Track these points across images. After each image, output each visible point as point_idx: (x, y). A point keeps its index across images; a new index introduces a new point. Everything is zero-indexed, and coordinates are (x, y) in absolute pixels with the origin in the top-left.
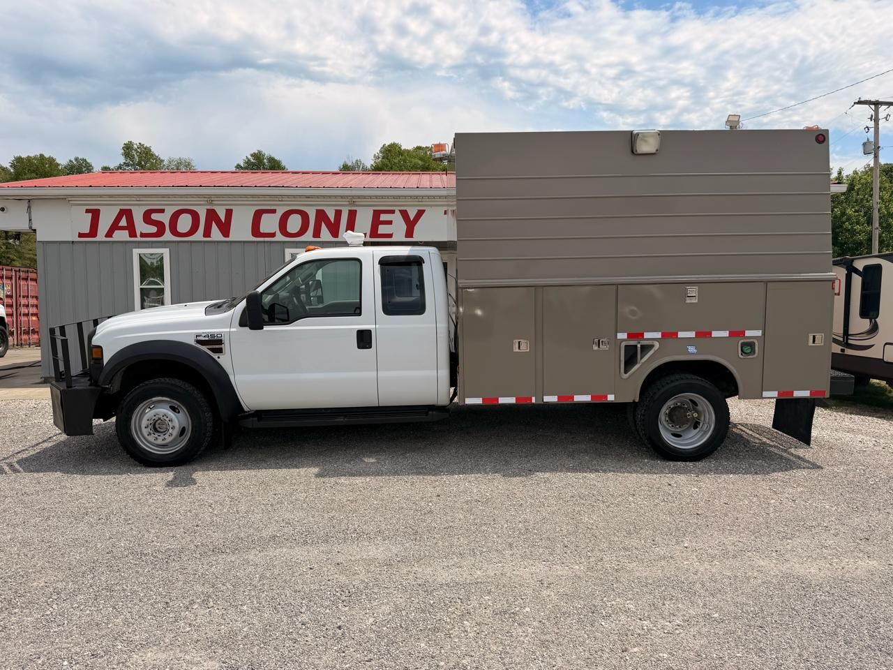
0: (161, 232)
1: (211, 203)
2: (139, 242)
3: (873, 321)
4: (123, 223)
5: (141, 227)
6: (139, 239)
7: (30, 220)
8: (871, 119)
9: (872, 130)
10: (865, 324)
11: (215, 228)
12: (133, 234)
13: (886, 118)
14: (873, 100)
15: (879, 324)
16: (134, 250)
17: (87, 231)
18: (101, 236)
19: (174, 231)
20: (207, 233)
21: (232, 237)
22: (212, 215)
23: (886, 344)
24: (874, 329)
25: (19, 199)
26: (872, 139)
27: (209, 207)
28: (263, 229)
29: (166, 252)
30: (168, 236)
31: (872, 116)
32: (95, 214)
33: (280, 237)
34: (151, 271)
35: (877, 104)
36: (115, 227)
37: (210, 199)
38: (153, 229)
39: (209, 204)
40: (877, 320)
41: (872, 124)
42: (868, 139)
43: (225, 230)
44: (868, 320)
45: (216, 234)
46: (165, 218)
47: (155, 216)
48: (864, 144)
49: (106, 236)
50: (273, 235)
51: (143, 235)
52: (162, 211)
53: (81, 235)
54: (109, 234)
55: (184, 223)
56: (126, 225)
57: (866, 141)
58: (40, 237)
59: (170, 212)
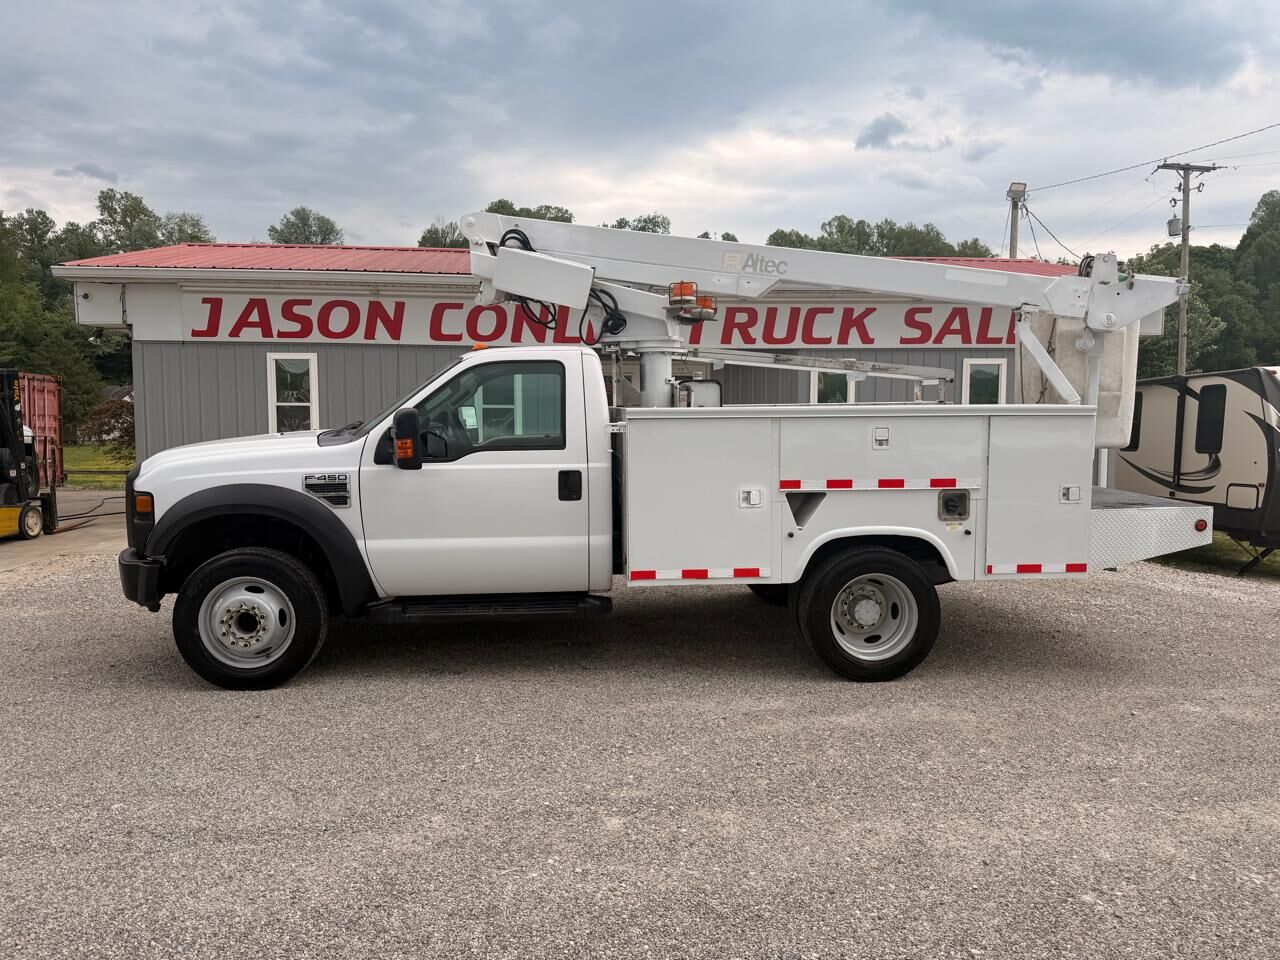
0: (306, 330)
1: (377, 293)
2: (275, 344)
3: (1214, 456)
4: (254, 317)
5: (279, 323)
6: (275, 339)
7: (124, 312)
8: (1179, 188)
9: (1180, 204)
10: (1204, 460)
11: (380, 327)
12: (267, 333)
13: (1198, 188)
14: (1182, 163)
15: (1221, 459)
16: (268, 354)
17: (204, 327)
18: (223, 334)
19: (325, 330)
20: (370, 333)
21: (405, 339)
22: (376, 310)
23: (1230, 485)
24: (1215, 465)
25: (109, 282)
26: (1180, 216)
27: (372, 299)
28: (445, 331)
29: (312, 358)
30: (316, 336)
31: (1181, 185)
32: (216, 306)
33: (467, 341)
34: (292, 382)
35: (1187, 169)
36: (242, 323)
37: (376, 288)
38: (296, 327)
39: (373, 295)
40: (1219, 455)
41: (1180, 196)
42: (1175, 216)
43: (395, 329)
44: (1207, 456)
45: (382, 336)
46: (312, 313)
47: (298, 310)
48: (1170, 223)
49: (231, 335)
50: (458, 338)
51: (281, 334)
52: (308, 303)
53: (195, 333)
54: (235, 332)
55: (339, 320)
56: (257, 320)
57: (1172, 218)
58: (137, 335)
59: (319, 303)
